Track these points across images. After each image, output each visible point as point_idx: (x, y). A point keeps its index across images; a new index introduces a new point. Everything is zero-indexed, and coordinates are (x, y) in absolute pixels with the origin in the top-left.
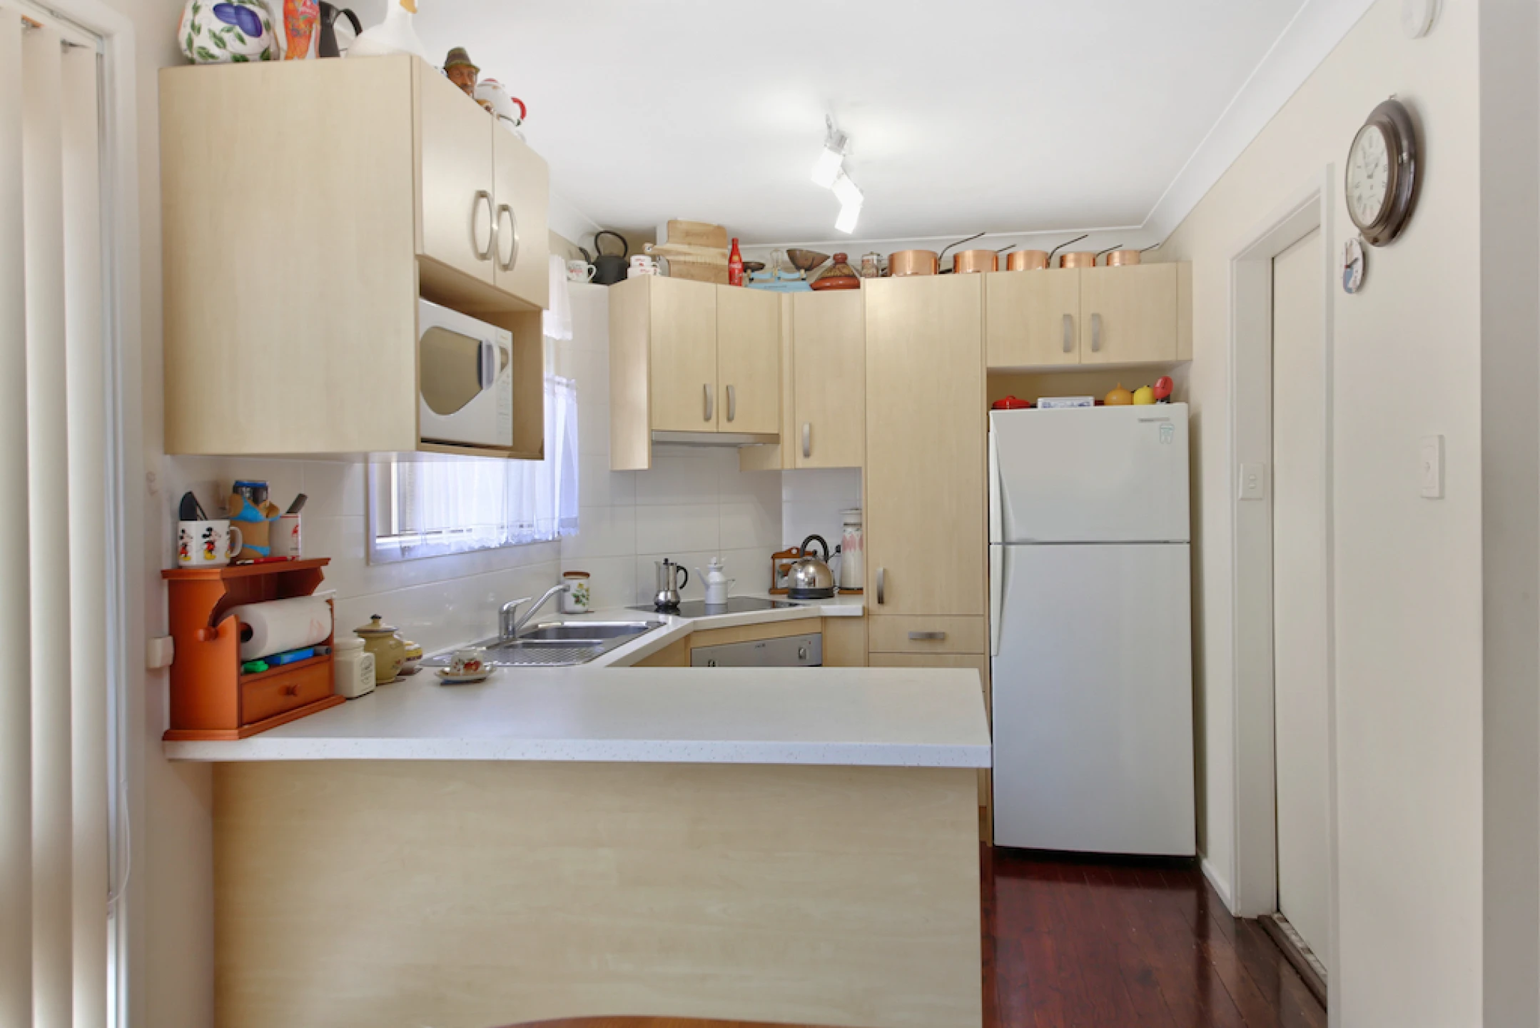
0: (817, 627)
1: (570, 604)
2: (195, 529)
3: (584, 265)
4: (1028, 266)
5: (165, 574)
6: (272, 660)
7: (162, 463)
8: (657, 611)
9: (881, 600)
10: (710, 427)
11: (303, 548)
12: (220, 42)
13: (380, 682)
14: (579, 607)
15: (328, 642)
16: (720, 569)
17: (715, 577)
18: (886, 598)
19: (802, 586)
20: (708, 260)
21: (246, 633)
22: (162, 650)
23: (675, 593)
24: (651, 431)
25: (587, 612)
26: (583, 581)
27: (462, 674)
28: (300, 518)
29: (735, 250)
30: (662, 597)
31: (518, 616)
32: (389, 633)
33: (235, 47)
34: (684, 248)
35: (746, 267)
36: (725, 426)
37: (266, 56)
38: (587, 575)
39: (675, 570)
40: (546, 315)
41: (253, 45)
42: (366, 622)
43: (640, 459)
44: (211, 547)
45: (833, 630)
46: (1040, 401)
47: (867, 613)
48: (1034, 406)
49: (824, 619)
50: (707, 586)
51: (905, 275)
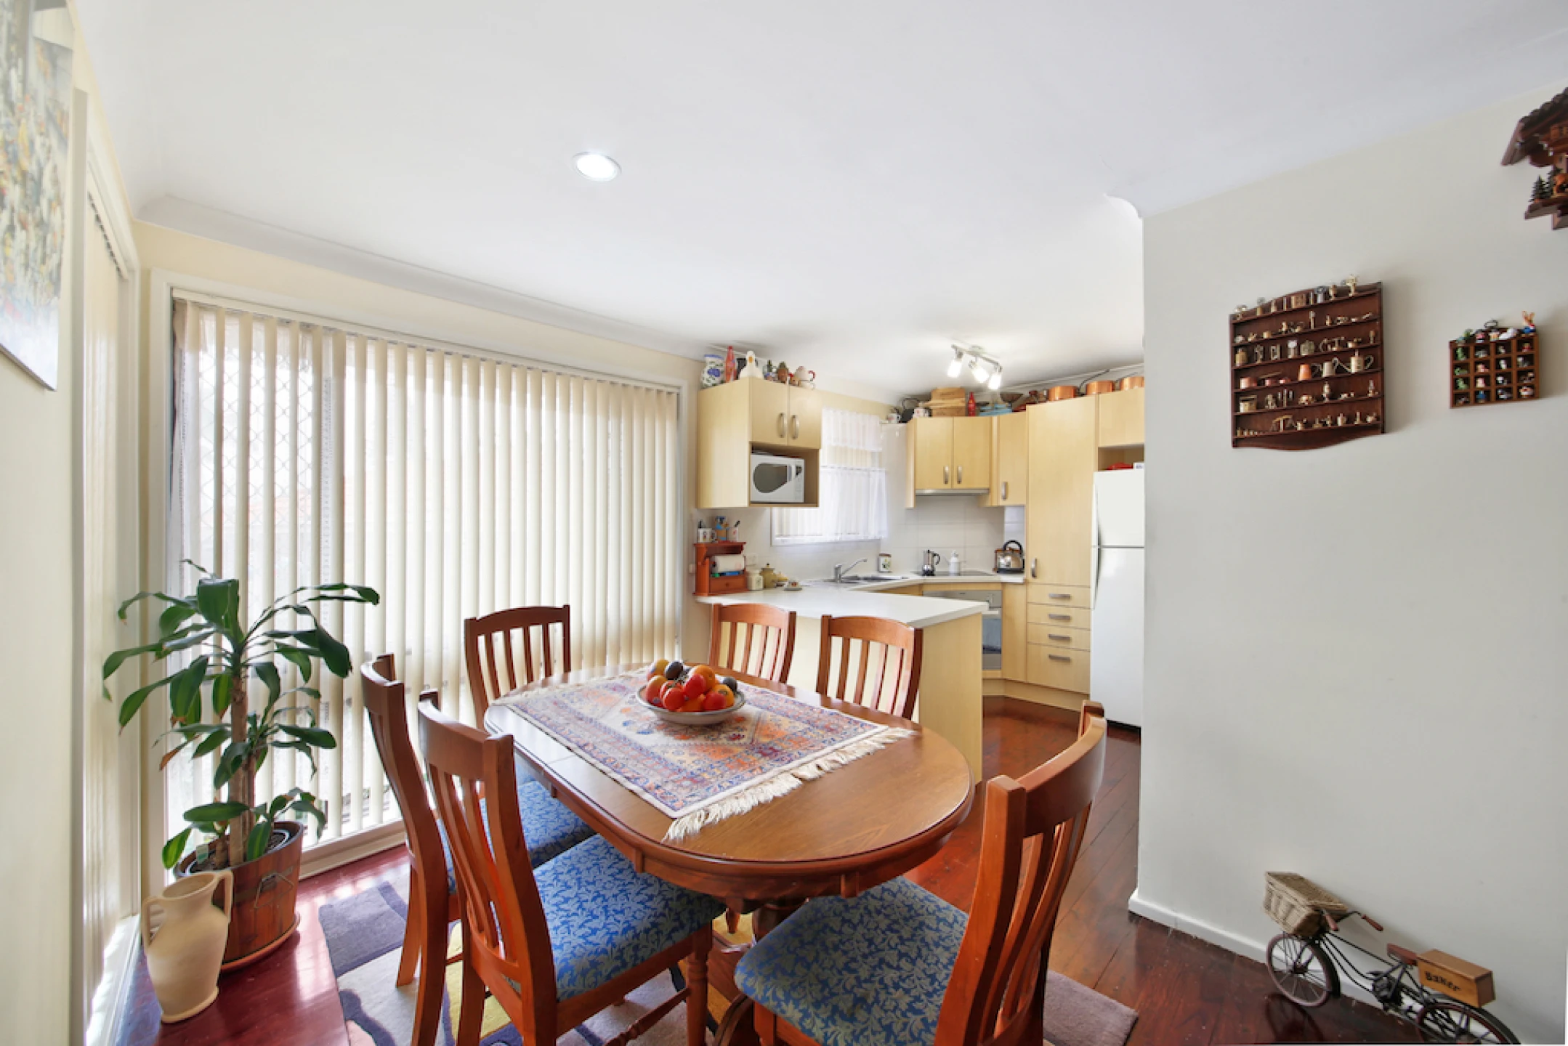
0: (999, 587)
1: (882, 569)
2: (701, 531)
3: (895, 415)
4: (1132, 385)
5: (695, 545)
6: (722, 574)
7: (694, 511)
8: (924, 575)
9: (1034, 576)
10: (948, 486)
11: (737, 538)
12: (708, 381)
13: (765, 587)
14: (885, 570)
15: (744, 571)
16: (957, 556)
17: (954, 560)
18: (1037, 574)
19: (1002, 567)
20: (954, 405)
21: (714, 565)
22: (692, 568)
23: (932, 566)
24: (915, 490)
25: (889, 572)
26: (887, 558)
27: (791, 587)
28: (737, 529)
29: (972, 398)
30: (926, 568)
31: (842, 570)
32: (772, 570)
33: (713, 382)
34: (941, 401)
35: (978, 405)
36: (956, 486)
37: (722, 382)
38: (888, 555)
39: (931, 555)
40: (821, 452)
41: (718, 380)
42: (765, 566)
43: (911, 504)
44: (705, 537)
45: (1009, 590)
46: (1135, 465)
47: (1026, 583)
48: (1132, 467)
49: (1004, 584)
50: (949, 564)
51: (1055, 400)
